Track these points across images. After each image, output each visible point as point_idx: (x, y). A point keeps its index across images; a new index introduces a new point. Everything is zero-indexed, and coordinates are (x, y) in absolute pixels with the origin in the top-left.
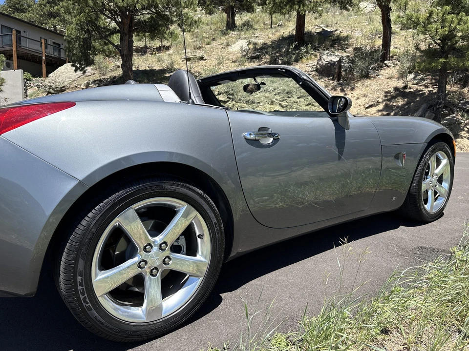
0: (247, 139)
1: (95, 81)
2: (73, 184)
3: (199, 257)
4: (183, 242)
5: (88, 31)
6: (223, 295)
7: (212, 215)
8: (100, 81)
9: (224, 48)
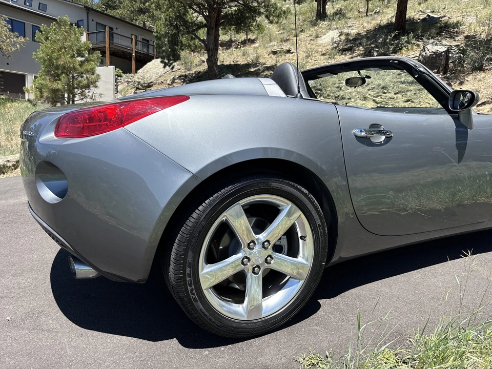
0: (356, 136)
1: (180, 76)
2: (187, 177)
3: (300, 259)
4: (284, 243)
5: (176, 27)
6: (321, 301)
7: (316, 216)
8: (186, 76)
9: (313, 40)
